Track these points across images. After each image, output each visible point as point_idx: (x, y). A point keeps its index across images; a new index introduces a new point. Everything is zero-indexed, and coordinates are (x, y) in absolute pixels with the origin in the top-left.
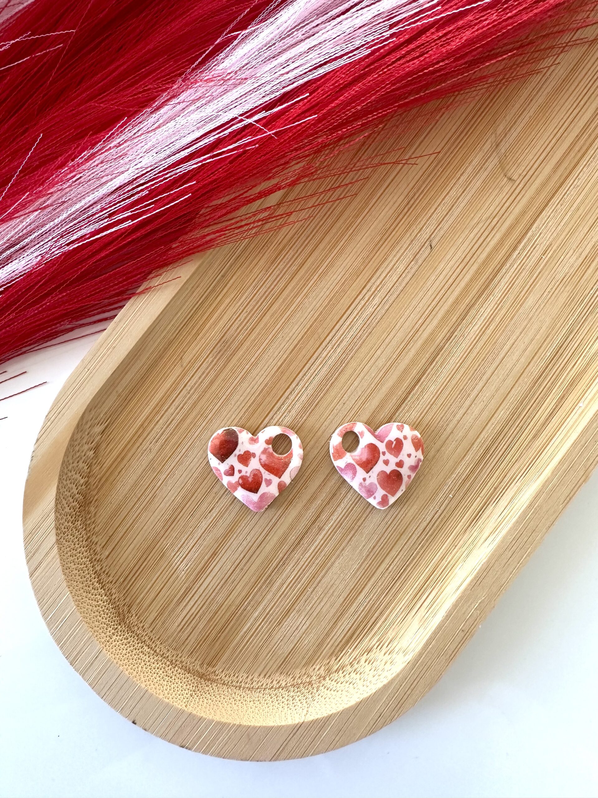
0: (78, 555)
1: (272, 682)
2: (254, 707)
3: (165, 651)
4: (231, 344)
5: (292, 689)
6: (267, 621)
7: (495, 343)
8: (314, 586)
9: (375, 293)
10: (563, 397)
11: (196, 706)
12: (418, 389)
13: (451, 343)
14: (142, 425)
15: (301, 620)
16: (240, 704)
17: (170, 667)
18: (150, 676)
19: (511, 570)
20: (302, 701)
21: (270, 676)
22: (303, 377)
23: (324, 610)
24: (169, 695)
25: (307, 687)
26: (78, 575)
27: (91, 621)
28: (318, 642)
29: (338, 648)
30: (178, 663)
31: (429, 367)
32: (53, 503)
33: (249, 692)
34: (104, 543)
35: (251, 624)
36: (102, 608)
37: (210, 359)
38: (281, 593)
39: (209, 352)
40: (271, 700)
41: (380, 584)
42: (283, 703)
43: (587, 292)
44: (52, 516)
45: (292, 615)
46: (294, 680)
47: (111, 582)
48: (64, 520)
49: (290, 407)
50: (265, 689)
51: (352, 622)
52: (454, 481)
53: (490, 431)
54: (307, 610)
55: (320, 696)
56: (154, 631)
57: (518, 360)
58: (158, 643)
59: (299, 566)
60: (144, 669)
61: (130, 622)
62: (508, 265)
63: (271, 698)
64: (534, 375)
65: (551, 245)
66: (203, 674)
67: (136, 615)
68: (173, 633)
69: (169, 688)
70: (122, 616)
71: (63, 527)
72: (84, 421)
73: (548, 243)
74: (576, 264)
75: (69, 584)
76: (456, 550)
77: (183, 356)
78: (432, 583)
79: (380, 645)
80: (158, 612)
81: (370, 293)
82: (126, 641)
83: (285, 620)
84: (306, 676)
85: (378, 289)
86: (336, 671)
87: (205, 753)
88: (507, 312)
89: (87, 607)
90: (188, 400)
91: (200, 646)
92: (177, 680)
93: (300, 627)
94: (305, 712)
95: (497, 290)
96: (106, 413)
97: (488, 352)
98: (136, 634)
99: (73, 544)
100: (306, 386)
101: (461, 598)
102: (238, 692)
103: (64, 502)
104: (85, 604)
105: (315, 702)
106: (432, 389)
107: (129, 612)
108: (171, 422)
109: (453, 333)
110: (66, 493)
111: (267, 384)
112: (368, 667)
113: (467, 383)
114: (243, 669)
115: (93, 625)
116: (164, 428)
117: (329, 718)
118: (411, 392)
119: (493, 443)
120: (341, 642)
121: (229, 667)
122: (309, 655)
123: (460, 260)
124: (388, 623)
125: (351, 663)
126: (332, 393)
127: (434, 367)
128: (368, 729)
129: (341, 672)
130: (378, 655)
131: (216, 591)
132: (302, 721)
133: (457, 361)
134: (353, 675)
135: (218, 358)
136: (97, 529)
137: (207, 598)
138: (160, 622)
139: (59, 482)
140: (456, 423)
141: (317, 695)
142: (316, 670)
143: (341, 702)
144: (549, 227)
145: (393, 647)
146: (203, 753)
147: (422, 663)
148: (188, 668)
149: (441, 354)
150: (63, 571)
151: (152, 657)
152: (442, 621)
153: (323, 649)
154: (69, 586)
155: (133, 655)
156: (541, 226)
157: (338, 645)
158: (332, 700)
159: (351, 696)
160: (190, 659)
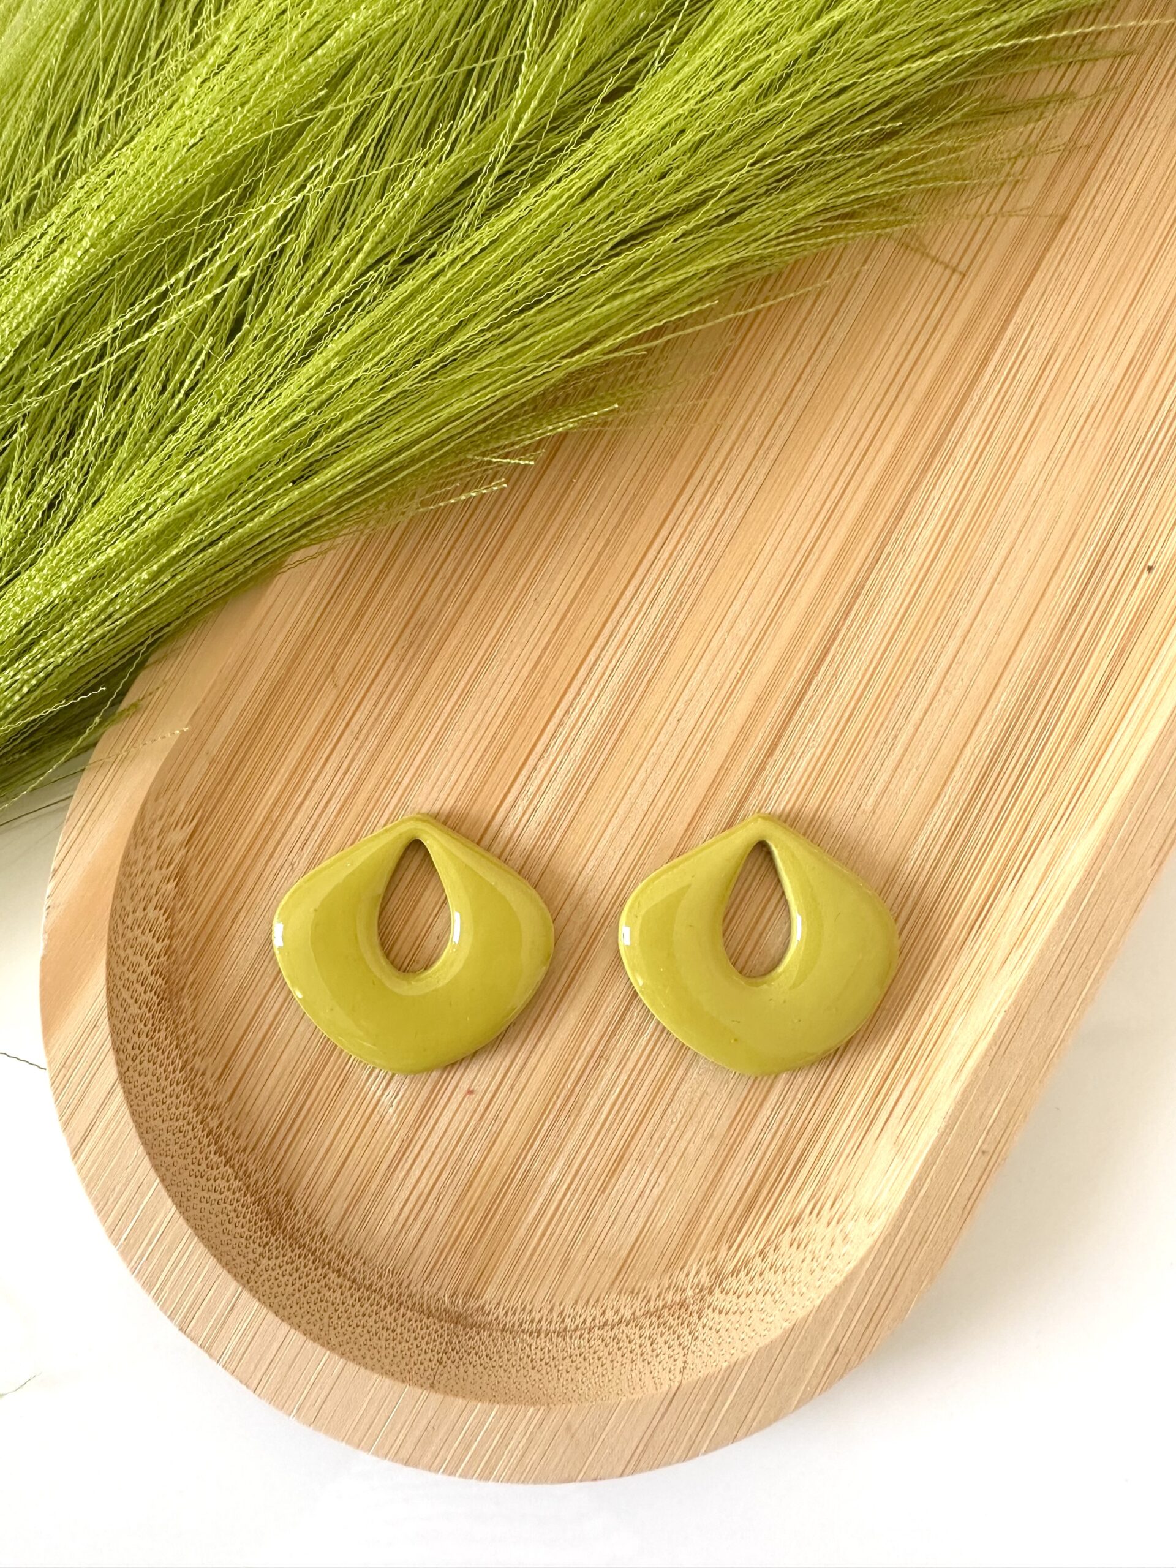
0: (169, 1101)
1: (604, 1313)
2: (572, 1370)
3: (375, 1278)
4: (431, 626)
5: (648, 1323)
6: (576, 1189)
7: (970, 558)
8: (664, 1104)
9: (712, 489)
10: (1123, 649)
11: (453, 1382)
12: (825, 673)
13: (881, 568)
14: (268, 817)
15: (647, 1175)
16: (545, 1367)
17: (389, 1309)
18: (349, 1334)
19: (1067, 1013)
20: (671, 1342)
21: (597, 1301)
22: (588, 676)
23: (692, 1149)
24: (394, 1367)
25: (677, 1315)
26: (172, 1142)
27: (212, 1234)
28: (689, 1216)
29: (732, 1225)
30: (404, 1299)
31: (843, 624)
32: (103, 999)
33: (560, 1339)
34: (220, 1070)
35: (546, 1199)
36: (231, 1204)
37: (391, 664)
38: (598, 1126)
39: (387, 650)
40: (606, 1350)
42: (631, 1352)
43: (1141, 433)
44: (105, 1027)
45: (628, 1168)
46: (649, 1302)
47: (245, 1150)
48: (129, 1032)
49: (569, 741)
50: (590, 1330)
51: (754, 1167)
52: (925, 850)
53: (982, 741)
54: (657, 1156)
55: (706, 1329)
56: (346, 1241)
57: (1021, 588)
58: (358, 1263)
59: (630, 1065)
60: (335, 1320)
61: (293, 1227)
62: (975, 398)
63: (606, 1345)
64: (1057, 616)
65: (1056, 348)
66: (460, 1315)
67: (305, 1212)
68: (385, 1240)
69: (392, 1352)
70: (275, 1217)
71: (129, 1046)
72: (148, 823)
73: (1049, 346)
74: (1112, 379)
75: (158, 1162)
76: (946, 989)
77: (335, 664)
78: (907, 1065)
79: (816, 1208)
80: (349, 1199)
81: (703, 488)
82: (289, 1267)
83: (613, 1180)
84: (671, 1292)
85: (718, 478)
86: (732, 1275)
87: (485, 1476)
89: (200, 1205)
90: (356, 754)
91: (446, 1258)
92: (406, 1336)
93: (648, 1192)
94: (680, 1364)
95: (959, 451)
96: (190, 800)
97: (959, 580)
98: (309, 1250)
99: (154, 1079)
100: (596, 694)
101: (970, 1085)
102: (535, 1343)
103: (126, 995)
104: (196, 1201)
105: (699, 1342)
106: (853, 668)
107: (289, 1205)
108: (328, 802)
109: (882, 549)
110: (127, 976)
111: (515, 699)
112: (797, 1256)
113: (924, 646)
114: (541, 1294)
115: (218, 1242)
116: (315, 817)
117: (731, 1369)
118: (813, 678)
119: (993, 761)
120: (735, 1210)
121: (512, 1293)
122: (673, 1246)
123: (878, 399)
124: (826, 1159)
125: (762, 1252)
126: (652, 702)
127: (853, 621)
128: (815, 1383)
129: (743, 1273)
130: (817, 1229)
131: (464, 1138)
132: (677, 1384)
133: (897, 606)
134: (768, 1275)
136: (202, 1043)
137: (446, 1155)
138: (356, 1220)
139: (109, 953)
140: (912, 730)
141: (700, 1326)
142: (691, 1276)
143: (753, 1334)
144: (1047, 311)
145: (844, 1208)
146: (480, 1478)
147: (909, 1229)
148: (425, 1307)
149: (864, 592)
150: (140, 1138)
151: (348, 1294)
152: (940, 1138)
153: (700, 1229)
154: (156, 1168)
155: (309, 1294)
156: (1032, 309)
157: (730, 1218)
158: (733, 1333)
159: (771, 1319)
160: (427, 1288)
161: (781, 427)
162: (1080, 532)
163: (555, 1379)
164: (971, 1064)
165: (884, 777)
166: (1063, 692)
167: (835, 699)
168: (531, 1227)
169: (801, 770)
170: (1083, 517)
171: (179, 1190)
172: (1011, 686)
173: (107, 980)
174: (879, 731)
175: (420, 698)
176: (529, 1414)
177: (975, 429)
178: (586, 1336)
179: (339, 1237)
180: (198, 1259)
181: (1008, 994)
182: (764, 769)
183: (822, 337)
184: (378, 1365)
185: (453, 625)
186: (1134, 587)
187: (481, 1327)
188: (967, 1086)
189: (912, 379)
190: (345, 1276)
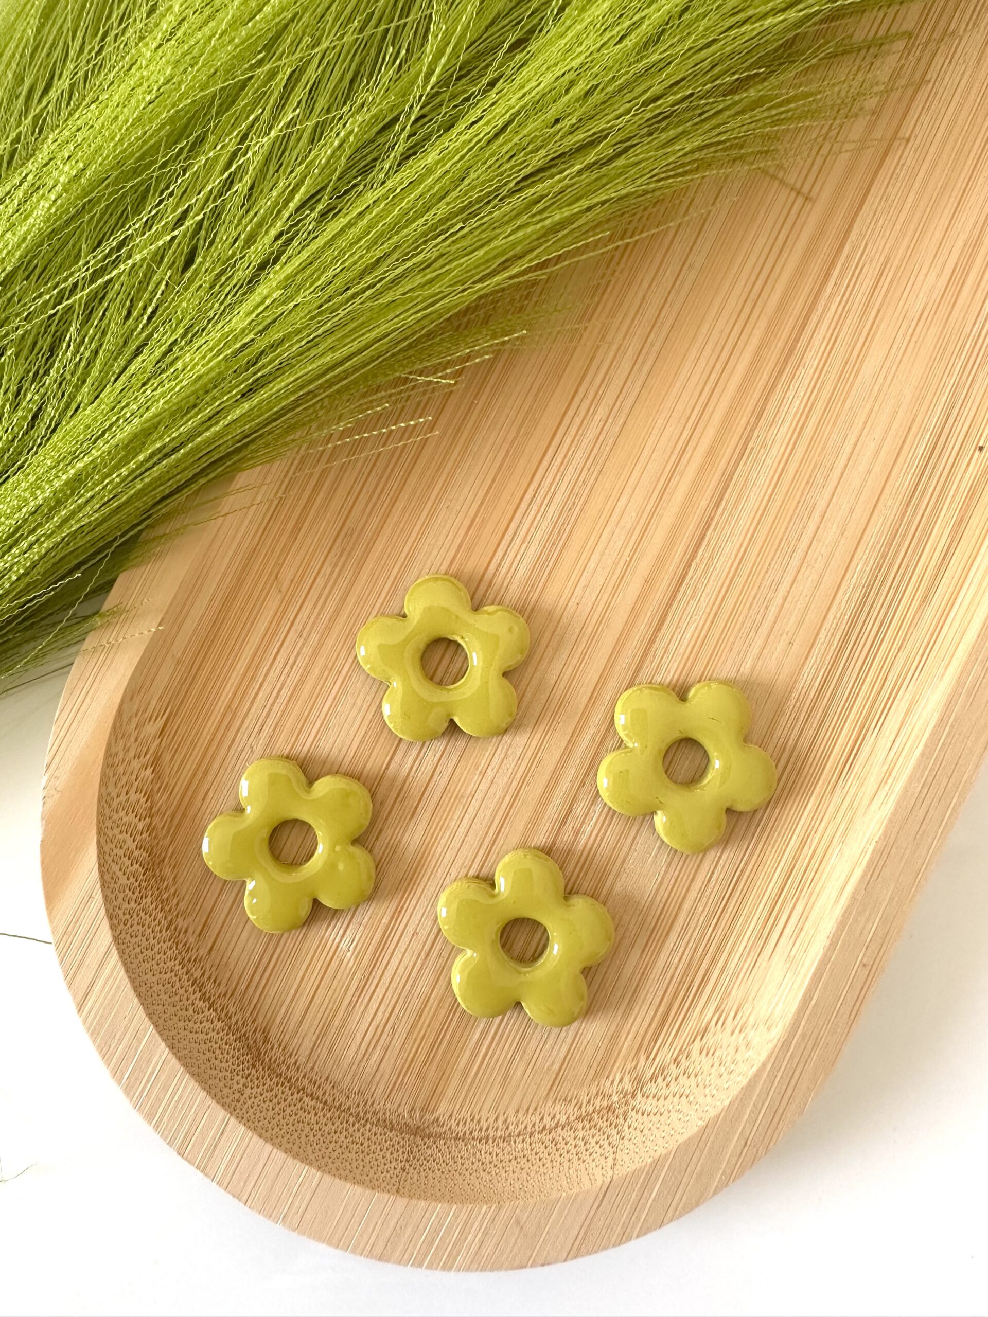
0: (158, 957)
1: (542, 1119)
2: (518, 1170)
3: (343, 1099)
4: (359, 535)
5: (580, 1126)
7: (823, 449)
9: (596, 401)
10: (961, 521)
11: (415, 1187)
12: (703, 555)
13: (745, 463)
14: (229, 707)
16: (493, 1169)
17: (357, 1125)
18: (323, 1149)
19: (930, 840)
20: (601, 1142)
21: (536, 1109)
24: (364, 1177)
25: (605, 1118)
26: (162, 993)
27: (201, 1070)
28: (611, 1032)
29: (648, 1037)
30: (369, 1116)
31: (716, 512)
32: (95, 873)
34: (200, 928)
36: (216, 1043)
37: (327, 569)
40: (546, 1152)
41: (701, 909)
42: (568, 1152)
43: (967, 329)
44: (98, 896)
46: (580, 1107)
47: (225, 995)
48: (120, 900)
50: (531, 1134)
51: (665, 986)
52: (798, 704)
53: (843, 605)
55: (632, 1129)
56: (316, 1068)
57: (869, 472)
58: (328, 1087)
60: (311, 1138)
61: (271, 1059)
62: (820, 309)
63: (546, 1148)
64: (903, 493)
65: (889, 259)
66: (418, 1128)
67: (280, 1046)
68: (351, 1065)
69: (361, 1164)
70: (254, 1052)
71: (121, 912)
72: (125, 719)
73: (882, 259)
74: (938, 286)
75: (151, 1011)
76: (823, 824)
77: (279, 572)
78: (792, 893)
79: (720, 1020)
80: (317, 1032)
81: (587, 402)
82: (269, 1095)
84: (600, 1098)
85: (600, 392)
86: (651, 1079)
87: (447, 1267)
88: (834, 390)
89: (189, 1046)
90: (301, 649)
92: (373, 1147)
94: (610, 1161)
95: (809, 355)
96: (161, 698)
97: (815, 467)
98: (286, 1079)
99: (145, 938)
102: (484, 1148)
103: (116, 868)
104: (185, 1043)
105: (626, 1141)
106: (727, 550)
107: (266, 1040)
108: (279, 691)
109: (746, 444)
110: (115, 852)
112: (706, 1062)
113: (787, 528)
114: (487, 1106)
115: (206, 1076)
116: (269, 704)
117: (656, 1164)
118: (692, 561)
119: (852, 624)
121: (462, 1106)
122: (599, 1058)
125: (675, 1059)
127: (724, 509)
128: (728, 1172)
129: (660, 1079)
130: (721, 1037)
131: (413, 975)
132: (609, 1179)
134: (683, 1080)
135: (340, 564)
136: (182, 906)
137: (399, 991)
138: (324, 1051)
139: (99, 834)
140: (781, 601)
141: (626, 1128)
142: (616, 1083)
143: (672, 1132)
144: (878, 229)
145: (744, 1019)
146: (444, 1268)
147: (803, 1035)
148: (388, 1122)
149: (732, 485)
150: (135, 991)
151: (320, 1114)
152: (825, 955)
153: (621, 1044)
154: (150, 1016)
155: (288, 1117)
156: (864, 229)
157: (646, 1032)
158: (655, 1132)
159: (687, 1119)
160: (388, 1105)
161: (652, 345)
162: (919, 419)
163: (503, 1181)
164: (850, 888)
165: (759, 642)
166: (910, 561)
167: (712, 578)
168: (475, 1048)
169: (686, 641)
170: (921, 405)
171: (171, 1034)
172: (865, 557)
173: (98, 856)
174: (752, 604)
175: (352, 599)
176: (483, 1211)
177: (820, 337)
178: (528, 1140)
179: (310, 1065)
180: (191, 1091)
181: (878, 826)
182: (654, 642)
183: (683, 265)
184: (350, 1176)
185: (377, 533)
186: (968, 465)
187: (439, 1136)
188: (847, 909)
189: (764, 295)
190: (317, 1099)
